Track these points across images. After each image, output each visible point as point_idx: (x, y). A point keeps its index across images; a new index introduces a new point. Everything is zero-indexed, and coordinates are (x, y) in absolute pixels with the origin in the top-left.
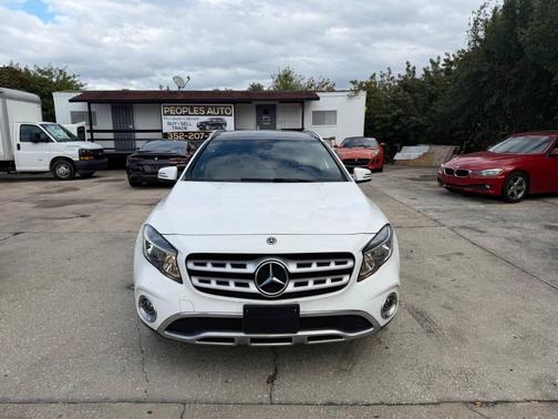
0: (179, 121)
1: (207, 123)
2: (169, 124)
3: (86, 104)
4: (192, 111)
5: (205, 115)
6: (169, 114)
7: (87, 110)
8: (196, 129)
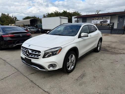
0: (96, 21)
1: (102, 21)
2: (93, 22)
3: (77, 18)
4: (99, 19)
5: (102, 19)
6: (93, 20)
7: (77, 20)
8: (99, 23)
